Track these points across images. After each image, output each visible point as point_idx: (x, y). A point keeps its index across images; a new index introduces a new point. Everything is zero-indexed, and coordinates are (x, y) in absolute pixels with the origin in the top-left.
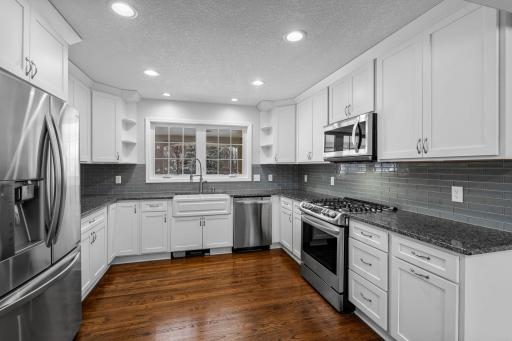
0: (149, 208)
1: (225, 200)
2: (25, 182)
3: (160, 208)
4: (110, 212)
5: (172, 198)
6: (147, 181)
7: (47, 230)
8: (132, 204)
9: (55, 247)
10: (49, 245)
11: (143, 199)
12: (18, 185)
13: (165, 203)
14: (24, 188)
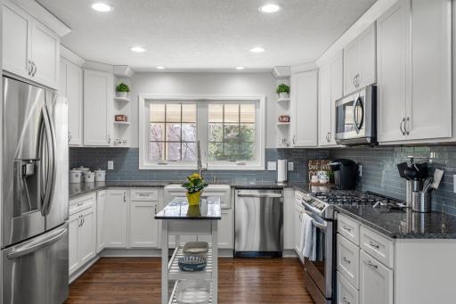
0: (138, 197)
1: (224, 191)
2: (28, 161)
3: (150, 198)
4: (99, 198)
5: (163, 187)
6: (140, 168)
7: (42, 202)
8: (121, 191)
9: (48, 216)
10: (44, 214)
11: (133, 186)
12: (24, 163)
13: (155, 192)
14: (28, 166)
